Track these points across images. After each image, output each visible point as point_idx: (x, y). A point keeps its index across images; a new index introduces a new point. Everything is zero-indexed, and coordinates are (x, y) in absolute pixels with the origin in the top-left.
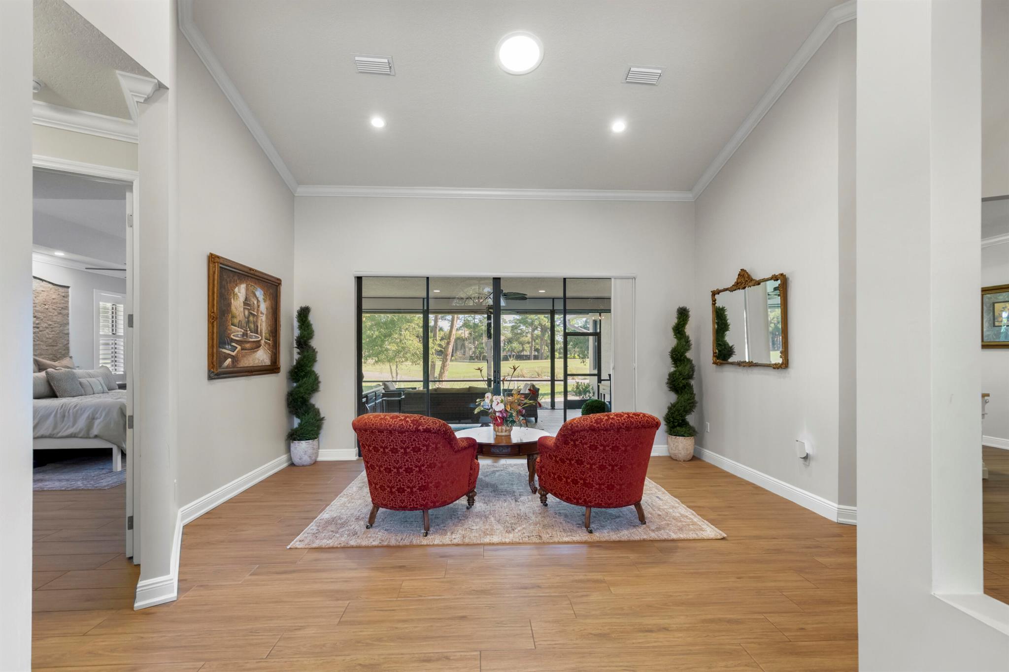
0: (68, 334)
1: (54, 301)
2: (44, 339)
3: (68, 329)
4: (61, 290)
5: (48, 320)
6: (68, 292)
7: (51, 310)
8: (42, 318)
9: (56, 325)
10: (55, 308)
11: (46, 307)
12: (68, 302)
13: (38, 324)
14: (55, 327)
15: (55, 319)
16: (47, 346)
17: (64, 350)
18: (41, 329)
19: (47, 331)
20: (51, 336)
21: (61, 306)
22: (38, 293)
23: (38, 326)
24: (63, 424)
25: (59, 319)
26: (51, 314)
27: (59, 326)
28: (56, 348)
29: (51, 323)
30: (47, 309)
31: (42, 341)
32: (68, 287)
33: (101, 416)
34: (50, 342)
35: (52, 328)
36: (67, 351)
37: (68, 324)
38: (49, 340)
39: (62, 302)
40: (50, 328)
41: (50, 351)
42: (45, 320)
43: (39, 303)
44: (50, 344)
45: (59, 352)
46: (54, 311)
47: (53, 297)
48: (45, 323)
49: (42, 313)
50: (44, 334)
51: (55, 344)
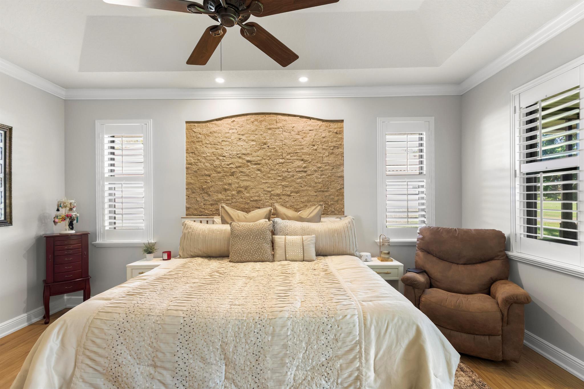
0: (342, 177)
1: (325, 140)
3: (343, 171)
4: (333, 125)
5: (317, 163)
6: (342, 128)
7: (320, 150)
8: (310, 160)
9: (327, 167)
10: (326, 147)
11: (315, 148)
12: (342, 139)
13: (305, 167)
14: (327, 170)
15: (326, 160)
16: (316, 192)
17: (337, 196)
18: (309, 172)
19: (316, 174)
20: (320, 180)
21: (334, 144)
22: (304, 133)
23: (305, 170)
26: (321, 155)
27: (331, 168)
28: (327, 194)
29: (320, 165)
30: (316, 150)
31: (310, 186)
32: (342, 121)
34: (320, 187)
35: (322, 171)
36: (341, 197)
37: (342, 165)
38: (319, 185)
39: (335, 139)
40: (320, 172)
41: (319, 197)
42: (314, 163)
43: (307, 145)
44: (320, 189)
45: (331, 198)
46: (324, 151)
47: (323, 135)
48: (314, 165)
49: (310, 155)
50: (313, 179)
51: (326, 189)
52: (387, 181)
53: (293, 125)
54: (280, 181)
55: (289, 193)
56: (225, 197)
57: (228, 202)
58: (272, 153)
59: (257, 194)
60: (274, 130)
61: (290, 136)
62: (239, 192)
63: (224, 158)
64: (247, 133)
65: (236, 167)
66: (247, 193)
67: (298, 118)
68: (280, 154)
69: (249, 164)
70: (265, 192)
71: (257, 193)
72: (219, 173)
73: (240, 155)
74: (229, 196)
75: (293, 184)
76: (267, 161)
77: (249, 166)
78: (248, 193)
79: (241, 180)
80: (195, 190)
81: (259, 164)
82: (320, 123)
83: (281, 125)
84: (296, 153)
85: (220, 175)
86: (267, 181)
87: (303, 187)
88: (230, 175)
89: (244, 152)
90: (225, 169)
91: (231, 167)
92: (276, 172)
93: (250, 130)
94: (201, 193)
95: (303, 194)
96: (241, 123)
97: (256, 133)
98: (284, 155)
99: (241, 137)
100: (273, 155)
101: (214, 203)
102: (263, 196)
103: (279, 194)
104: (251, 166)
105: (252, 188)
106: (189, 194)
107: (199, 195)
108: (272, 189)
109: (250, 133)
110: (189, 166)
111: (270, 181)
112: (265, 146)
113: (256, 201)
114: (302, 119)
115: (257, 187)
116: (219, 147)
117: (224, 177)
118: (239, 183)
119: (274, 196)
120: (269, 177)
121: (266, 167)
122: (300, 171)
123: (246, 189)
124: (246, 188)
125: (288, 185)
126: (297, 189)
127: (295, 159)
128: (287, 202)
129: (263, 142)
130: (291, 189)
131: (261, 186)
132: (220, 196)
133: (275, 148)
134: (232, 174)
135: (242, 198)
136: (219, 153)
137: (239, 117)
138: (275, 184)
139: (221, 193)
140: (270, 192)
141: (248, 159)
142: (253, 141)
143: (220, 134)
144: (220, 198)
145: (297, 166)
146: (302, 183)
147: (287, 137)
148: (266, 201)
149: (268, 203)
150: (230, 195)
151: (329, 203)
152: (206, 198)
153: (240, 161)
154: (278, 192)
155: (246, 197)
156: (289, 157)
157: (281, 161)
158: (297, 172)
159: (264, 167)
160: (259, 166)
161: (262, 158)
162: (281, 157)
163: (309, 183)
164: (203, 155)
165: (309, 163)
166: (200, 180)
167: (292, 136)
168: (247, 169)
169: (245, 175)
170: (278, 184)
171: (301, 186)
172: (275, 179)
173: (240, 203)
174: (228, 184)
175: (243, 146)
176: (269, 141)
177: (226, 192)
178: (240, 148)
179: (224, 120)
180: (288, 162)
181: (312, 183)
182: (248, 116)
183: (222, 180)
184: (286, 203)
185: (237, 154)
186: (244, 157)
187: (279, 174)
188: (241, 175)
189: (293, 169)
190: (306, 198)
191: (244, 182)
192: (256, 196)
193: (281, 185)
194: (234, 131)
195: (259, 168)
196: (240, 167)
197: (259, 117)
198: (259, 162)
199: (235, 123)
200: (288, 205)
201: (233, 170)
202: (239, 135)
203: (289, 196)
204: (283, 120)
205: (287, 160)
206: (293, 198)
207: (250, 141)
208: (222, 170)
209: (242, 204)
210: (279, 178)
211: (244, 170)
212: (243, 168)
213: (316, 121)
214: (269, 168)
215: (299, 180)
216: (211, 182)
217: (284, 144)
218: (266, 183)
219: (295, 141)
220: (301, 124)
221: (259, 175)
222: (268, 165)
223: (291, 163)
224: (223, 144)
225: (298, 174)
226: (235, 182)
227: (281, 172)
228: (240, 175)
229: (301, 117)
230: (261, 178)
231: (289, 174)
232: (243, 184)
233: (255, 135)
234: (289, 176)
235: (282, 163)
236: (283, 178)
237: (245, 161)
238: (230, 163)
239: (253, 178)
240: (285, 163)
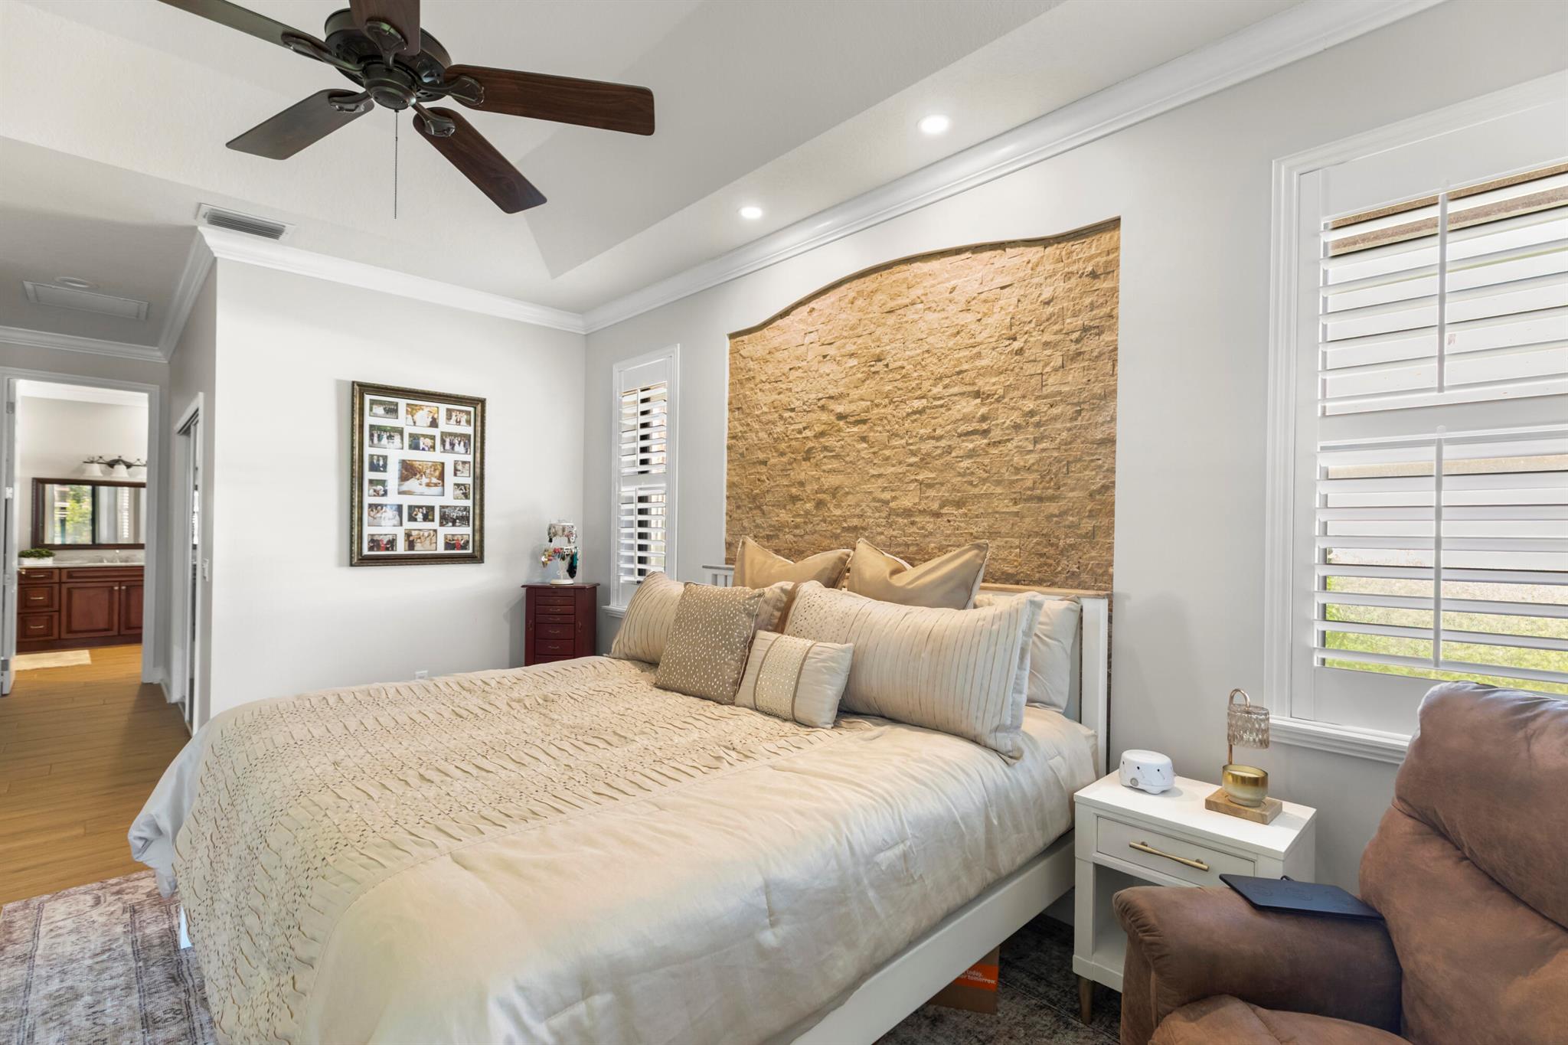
0: (1110, 441)
3: (1112, 419)
4: (1082, 249)
5: (1024, 397)
6: (1110, 251)
7: (1035, 352)
8: (1001, 392)
11: (1016, 345)
12: (1108, 293)
13: (984, 418)
14: (1055, 419)
15: (1053, 382)
16: (1016, 502)
17: (1092, 514)
18: (996, 434)
19: (1018, 440)
20: (1031, 459)
21: (1084, 319)
22: (985, 301)
23: (985, 426)
27: (1070, 411)
28: (1053, 508)
29: (1029, 405)
30: (1020, 352)
31: (998, 483)
32: (1115, 223)
35: (1038, 425)
36: (1105, 521)
37: (1111, 394)
38: (1026, 475)
39: (1087, 301)
40: (1031, 429)
41: (1027, 520)
42: (1012, 399)
43: (991, 340)
44: (1029, 493)
45: (1067, 523)
46: (1048, 352)
47: (1047, 294)
48: (1013, 408)
49: (1001, 373)
50: (1007, 455)
51: (1050, 492)
52: (1322, 444)
53: (953, 283)
54: (913, 468)
55: (935, 506)
56: (793, 517)
57: (797, 532)
58: (895, 384)
59: (858, 511)
60: (899, 312)
61: (943, 321)
62: (820, 504)
63: (792, 414)
64: (839, 338)
65: (815, 436)
66: (835, 506)
67: (968, 255)
68: (914, 384)
69: (841, 423)
70: (877, 504)
71: (859, 506)
72: (783, 454)
73: (823, 402)
74: (799, 515)
75: (949, 475)
76: (883, 411)
77: (842, 431)
78: (838, 506)
79: (824, 471)
80: (742, 500)
81: (864, 422)
82: (1034, 253)
83: (921, 292)
84: (959, 373)
85: (784, 459)
86: (882, 471)
87: (976, 486)
88: (804, 460)
89: (832, 391)
90: (793, 443)
91: (805, 438)
92: (903, 441)
93: (846, 326)
94: (751, 509)
95: (977, 508)
96: (828, 312)
97: (859, 330)
98: (926, 385)
99: (827, 350)
100: (899, 389)
101: (771, 533)
102: (870, 517)
103: (910, 510)
104: (848, 430)
105: (847, 493)
106: (731, 511)
107: (748, 513)
108: (893, 494)
109: (846, 334)
110: (734, 441)
111: (890, 470)
112: (879, 366)
113: (855, 529)
114: (980, 256)
115: (858, 489)
116: (784, 386)
117: (791, 464)
118: (819, 478)
119: (898, 515)
120: (887, 459)
121: (880, 429)
122: (969, 434)
123: (834, 496)
124: (834, 492)
125: (934, 479)
126: (959, 491)
127: (956, 395)
128: (931, 534)
129: (874, 355)
130: (944, 492)
131: (867, 487)
133: (903, 368)
134: (808, 456)
135: (825, 522)
136: (783, 402)
137: (823, 297)
138: (900, 480)
139: (784, 507)
140: (887, 503)
141: (840, 409)
142: (852, 355)
143: (786, 353)
144: (782, 520)
145: (959, 416)
146: (973, 473)
147: (936, 326)
148: (879, 530)
149: (882, 537)
150: (802, 513)
151: (1061, 543)
152: (759, 521)
153: (824, 417)
154: (907, 502)
155: (834, 518)
156: (938, 389)
157: (918, 404)
158: (960, 436)
159: (876, 428)
160: (865, 427)
161: (872, 401)
162: (919, 393)
163: (993, 471)
164: (756, 413)
165: (998, 401)
166: (750, 474)
167: (947, 321)
168: (837, 439)
169: (833, 457)
170: (908, 479)
171: (971, 483)
172: (900, 463)
173: (821, 535)
174: (798, 483)
175: (831, 376)
176: (888, 348)
177: (794, 505)
178: (824, 382)
179: (794, 312)
180: (937, 407)
181: (1003, 470)
182: (842, 288)
183: (788, 472)
184: (928, 540)
185: (819, 400)
186: (831, 405)
187: (911, 447)
189: (949, 427)
190: (984, 524)
191: (830, 476)
192: (855, 516)
193: (916, 480)
194: (813, 337)
195: (865, 434)
196: (823, 434)
197: (868, 283)
198: (863, 416)
199: (815, 314)
200: (932, 545)
201: (810, 444)
202: (823, 345)
203: (937, 515)
204: (925, 275)
205: (934, 399)
206: (949, 521)
207: (845, 359)
208: (788, 447)
209: (825, 537)
210: (912, 460)
211: (832, 442)
212: (830, 435)
213: (1021, 249)
214: (888, 432)
215: (965, 464)
216: (768, 479)
217: (928, 352)
218: (880, 476)
219: (958, 333)
220: (971, 276)
221: (863, 454)
222: (886, 422)
223: (943, 410)
224: (791, 378)
225: (963, 441)
226: (813, 476)
227: (917, 439)
228: (822, 456)
230: (869, 462)
231: (938, 444)
232: (828, 482)
233: (855, 339)
234: (939, 451)
235: (921, 412)
236: (922, 460)
237: (833, 418)
238: (805, 425)
239: (851, 462)
240: (928, 411)
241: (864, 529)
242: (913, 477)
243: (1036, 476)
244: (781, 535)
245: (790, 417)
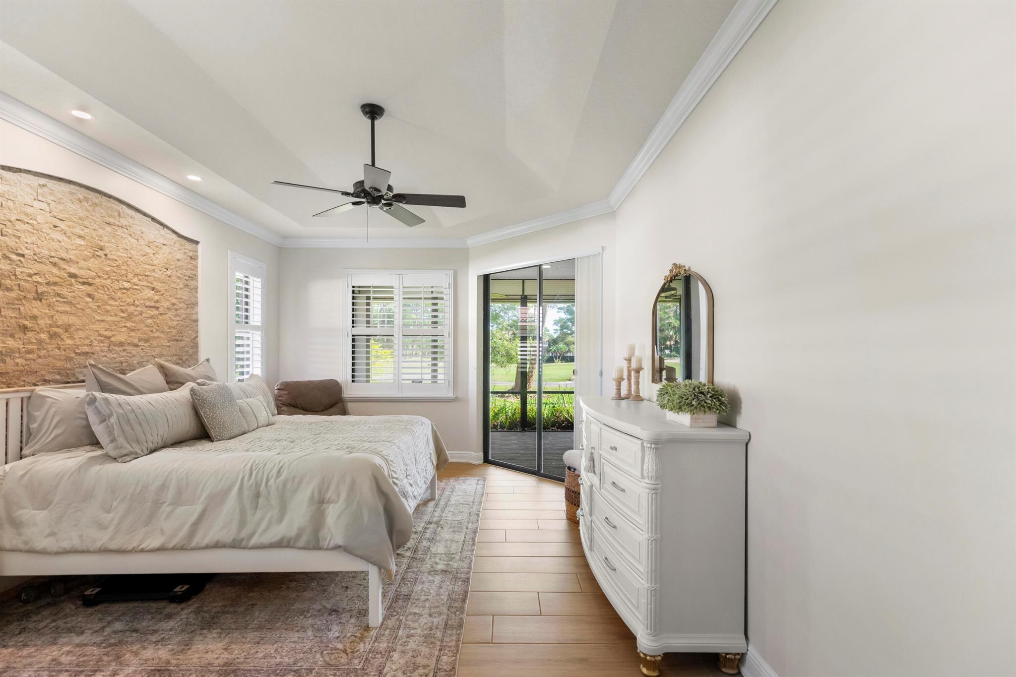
0: (196, 321)
1: (179, 264)
2: (166, 329)
3: (197, 313)
4: (189, 246)
5: (171, 296)
6: (197, 252)
7: (174, 278)
8: (163, 291)
9: (181, 305)
10: (180, 276)
11: (169, 273)
12: (196, 267)
13: (157, 302)
14: (180, 308)
15: (180, 294)
16: (169, 341)
17: (192, 348)
18: (161, 310)
19: (169, 314)
20: (175, 323)
21: (188, 273)
22: (157, 247)
23: (157, 305)
24: (259, 514)
25: (184, 295)
26: (174, 286)
27: (186, 307)
28: (181, 344)
29: (174, 301)
30: (170, 277)
31: (163, 332)
32: (197, 243)
33: (339, 496)
34: (174, 334)
35: (176, 310)
36: (195, 350)
37: (197, 304)
38: (172, 330)
39: (190, 266)
40: (173, 310)
41: (173, 349)
42: (167, 296)
43: (159, 266)
44: (174, 337)
45: (185, 350)
46: (179, 280)
47: (178, 257)
48: (167, 300)
49: (163, 283)
50: (166, 320)
51: (180, 338)
52: (236, 330)
53: (143, 229)
54: (124, 319)
55: (136, 341)
56: (23, 344)
57: (30, 356)
58: (112, 268)
59: (87, 342)
60: (115, 227)
61: (138, 246)
62: (53, 336)
63: (22, 259)
64: (70, 220)
65: (46, 284)
66: (68, 338)
67: (150, 219)
68: (124, 272)
69: (73, 280)
70: (101, 338)
71: (88, 338)
72: (9, 289)
73: (56, 260)
74: (31, 343)
75: (141, 326)
76: (104, 281)
77: (74, 286)
78: (72, 337)
79: (58, 311)
81: (90, 284)
82: (174, 236)
83: (127, 224)
84: (146, 276)
85: (13, 295)
86: (104, 318)
87: (154, 333)
88: (35, 299)
89: (64, 255)
90: (22, 283)
91: (36, 282)
92: (117, 303)
93: (75, 215)
95: (155, 343)
96: (59, 196)
97: (87, 223)
98: (130, 276)
99: (58, 223)
100: (114, 272)
102: (97, 346)
103: (124, 343)
104: (76, 286)
105: (78, 330)
108: (113, 333)
109: (76, 220)
111: (109, 318)
112: (100, 253)
113: (86, 354)
114: (154, 223)
115: (87, 327)
116: (10, 231)
117: (20, 300)
118: (53, 316)
119: (114, 345)
120: (108, 311)
121: (102, 292)
122: (151, 307)
123: (66, 331)
124: (67, 328)
125: (135, 327)
126: (147, 335)
127: (144, 286)
128: (134, 356)
129: (98, 245)
130: (139, 335)
131: (94, 327)
132: (11, 343)
133: (116, 261)
134: (39, 297)
135: (59, 349)
136: (9, 244)
137: (55, 182)
138: (116, 325)
139: (12, 336)
140: (109, 338)
141: (73, 270)
142: (80, 237)
143: (10, 203)
144: (11, 346)
145: (146, 297)
146: (153, 327)
147: (134, 246)
148: (103, 354)
149: (105, 358)
150: (35, 341)
153: (55, 271)
154: (122, 338)
155: (67, 346)
156: (135, 280)
157: (126, 285)
158: (146, 307)
159: (99, 291)
160: (90, 288)
161: (96, 273)
162: (125, 278)
163: (161, 327)
165: (162, 295)
167: (140, 246)
168: (69, 290)
169: (64, 302)
170: (120, 325)
171: (152, 331)
172: (116, 315)
173: (55, 358)
174: (30, 317)
175: (63, 244)
176: (107, 245)
177: (25, 334)
178: (56, 245)
179: (22, 174)
180: (136, 289)
181: (165, 327)
182: (72, 186)
183: (17, 306)
184: (132, 359)
185: (51, 257)
186: (63, 264)
187: (121, 307)
188: (57, 301)
189: (142, 302)
190: (158, 351)
191: (63, 315)
192: (85, 345)
193: (125, 326)
194: (44, 206)
195: (91, 293)
196: (55, 284)
197: (91, 195)
198: (90, 280)
199: (45, 189)
200: (135, 362)
201: (41, 289)
202: (55, 217)
203: (137, 346)
204: (128, 215)
205: (134, 284)
206: (142, 349)
207: (75, 237)
208: (15, 285)
209: (60, 360)
210: (123, 315)
211: (65, 291)
212: (62, 286)
213: (171, 232)
214: (108, 295)
215: (149, 321)
217: (130, 258)
218: (103, 321)
219: (145, 255)
220: (152, 232)
221: (91, 305)
222: (106, 289)
223: (139, 292)
224: (18, 227)
225: (148, 310)
226: (46, 314)
227: (125, 304)
228: (54, 300)
229: (153, 219)
230: (94, 311)
231: (136, 309)
232: (62, 319)
233: (84, 228)
234: (136, 313)
235: (127, 289)
236: (129, 316)
237: (66, 275)
238: (36, 272)
239: (82, 309)
240: (131, 290)
241: (93, 353)
242: (124, 325)
243: (176, 331)
244: (8, 360)
245: (20, 261)
